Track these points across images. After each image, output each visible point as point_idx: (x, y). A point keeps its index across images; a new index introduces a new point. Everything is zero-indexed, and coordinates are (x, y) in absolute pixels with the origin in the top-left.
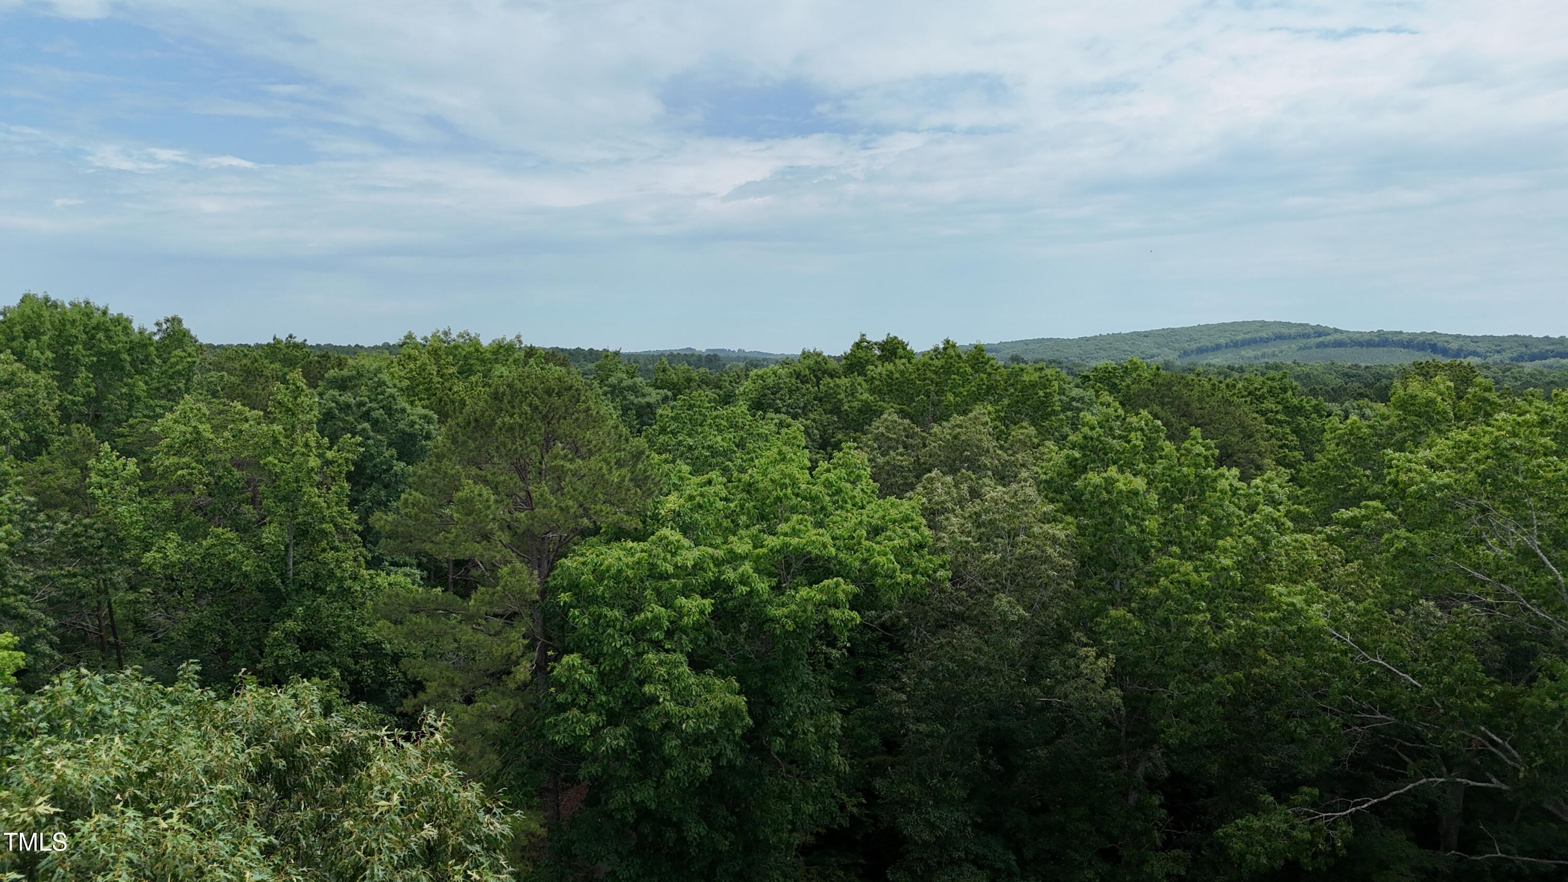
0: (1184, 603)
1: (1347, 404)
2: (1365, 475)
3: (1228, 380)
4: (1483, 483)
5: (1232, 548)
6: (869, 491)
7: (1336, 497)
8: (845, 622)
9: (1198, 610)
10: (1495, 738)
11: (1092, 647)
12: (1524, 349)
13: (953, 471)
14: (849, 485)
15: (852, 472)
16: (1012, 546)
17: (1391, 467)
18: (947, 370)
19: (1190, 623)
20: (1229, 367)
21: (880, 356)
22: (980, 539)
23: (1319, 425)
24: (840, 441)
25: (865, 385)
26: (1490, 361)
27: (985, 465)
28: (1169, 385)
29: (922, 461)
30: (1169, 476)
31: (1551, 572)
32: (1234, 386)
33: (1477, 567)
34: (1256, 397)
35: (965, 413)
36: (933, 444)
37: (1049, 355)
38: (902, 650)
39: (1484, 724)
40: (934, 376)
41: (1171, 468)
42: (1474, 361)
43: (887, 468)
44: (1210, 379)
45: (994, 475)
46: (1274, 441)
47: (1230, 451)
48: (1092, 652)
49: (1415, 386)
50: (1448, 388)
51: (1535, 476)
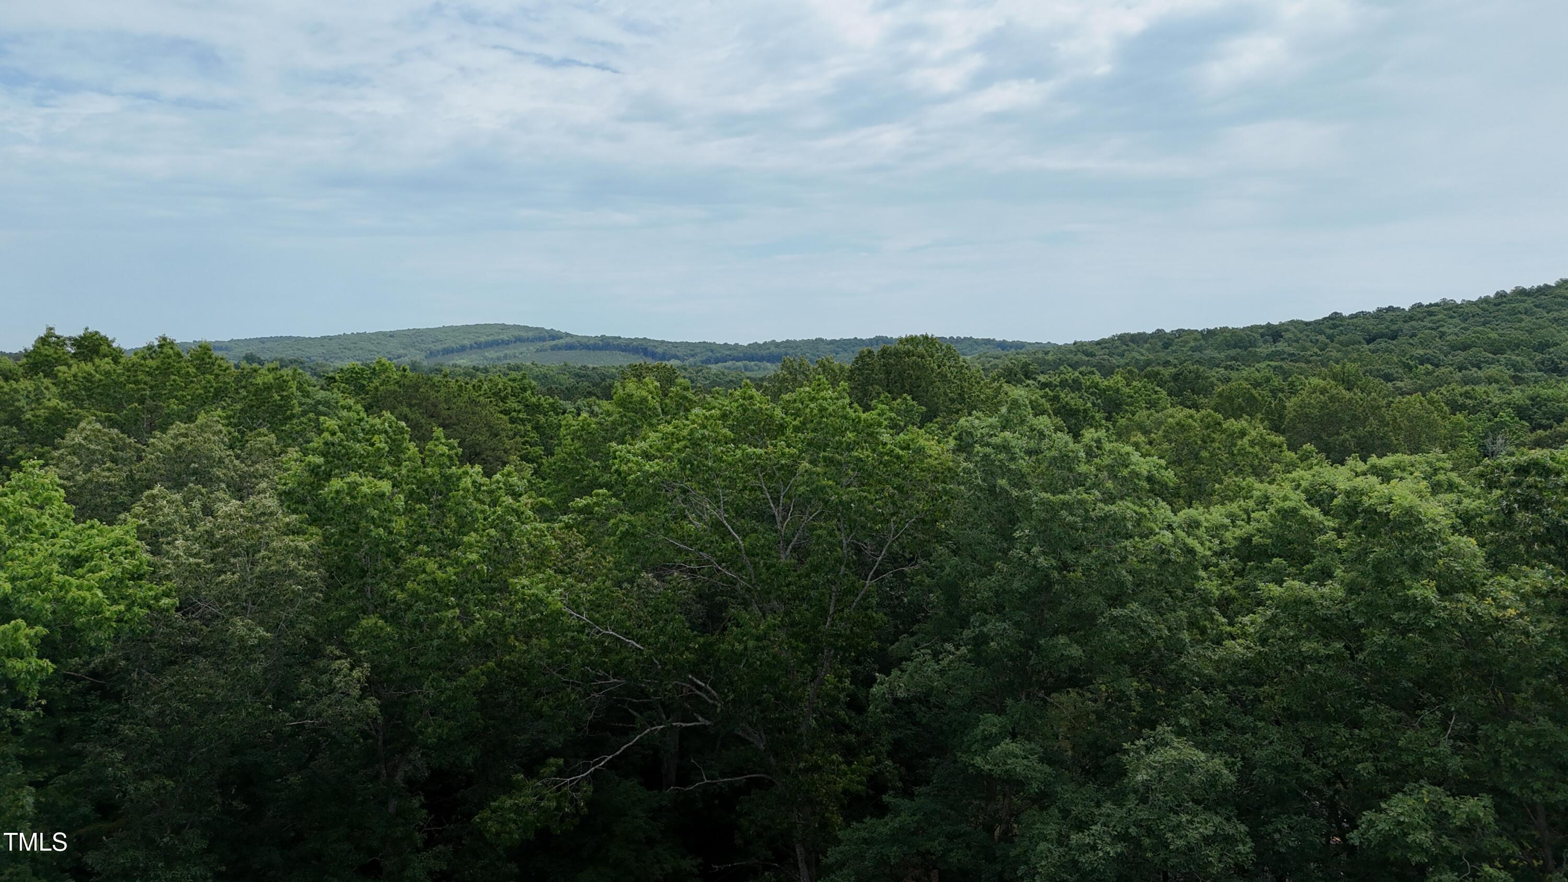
0: (433, 601)
1: (579, 402)
2: (596, 466)
3: (475, 381)
4: (683, 469)
5: (477, 542)
6: (61, 517)
7: (572, 487)
8: (32, 674)
9: (448, 607)
10: (699, 683)
11: (346, 658)
12: (710, 354)
13: (178, 485)
14: (34, 512)
15: (38, 494)
16: (252, 564)
17: (616, 458)
18: (165, 370)
19: (440, 621)
20: (474, 368)
21: (74, 354)
22: (212, 561)
23: (556, 421)
24: (21, 458)
25: (54, 389)
26: (687, 363)
27: (218, 477)
28: (416, 387)
29: (137, 477)
30: (415, 477)
31: (734, 539)
32: (480, 387)
33: (682, 539)
34: (499, 396)
35: (191, 419)
36: (149, 456)
37: (288, 355)
38: (117, 697)
39: (692, 672)
40: (148, 379)
41: (415, 470)
42: (674, 363)
43: (90, 486)
44: (457, 381)
45: (228, 486)
46: (518, 439)
47: (478, 450)
48: (345, 664)
49: (631, 386)
50: (656, 387)
51: (720, 460)
